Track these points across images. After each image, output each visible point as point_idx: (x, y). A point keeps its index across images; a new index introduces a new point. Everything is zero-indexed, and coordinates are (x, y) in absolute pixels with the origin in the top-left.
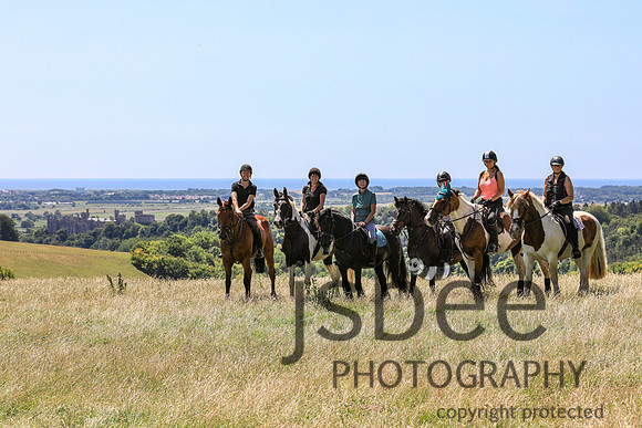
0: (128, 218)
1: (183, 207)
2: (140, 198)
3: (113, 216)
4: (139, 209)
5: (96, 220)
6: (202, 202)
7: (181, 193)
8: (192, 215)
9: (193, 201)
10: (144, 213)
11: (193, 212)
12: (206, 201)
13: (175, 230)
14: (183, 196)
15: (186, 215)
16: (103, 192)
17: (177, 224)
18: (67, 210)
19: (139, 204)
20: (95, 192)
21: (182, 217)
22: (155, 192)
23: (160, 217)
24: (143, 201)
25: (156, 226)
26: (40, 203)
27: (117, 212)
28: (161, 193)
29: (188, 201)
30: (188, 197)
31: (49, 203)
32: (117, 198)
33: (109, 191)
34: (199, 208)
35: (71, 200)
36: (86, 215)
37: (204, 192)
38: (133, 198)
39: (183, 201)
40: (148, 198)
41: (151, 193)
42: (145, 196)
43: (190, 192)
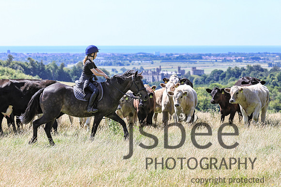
0: (186, 72)
1: (225, 64)
2: (196, 59)
3: (177, 70)
4: (194, 65)
5: (165, 73)
6: (237, 61)
7: (223, 55)
8: (229, 70)
9: (230, 61)
10: (197, 68)
11: (230, 68)
12: (240, 61)
13: (217, 80)
14: (225, 57)
15: (225, 70)
16: (172, 55)
17: (219, 76)
18: (148, 66)
19: (195, 62)
20: (167, 55)
21: (223, 72)
22: (206, 55)
23: (208, 72)
24: (198, 61)
25: (205, 77)
26: (130, 61)
27: (179, 68)
28: (210, 55)
29: (228, 61)
30: (228, 58)
31: (136, 62)
32: (182, 58)
33: (176, 54)
34: (234, 65)
35: (151, 60)
36: (159, 70)
37: (239, 54)
38: (192, 58)
39: (225, 61)
40: (201, 58)
41: (203, 55)
42: (200, 57)
43: (230, 54)
